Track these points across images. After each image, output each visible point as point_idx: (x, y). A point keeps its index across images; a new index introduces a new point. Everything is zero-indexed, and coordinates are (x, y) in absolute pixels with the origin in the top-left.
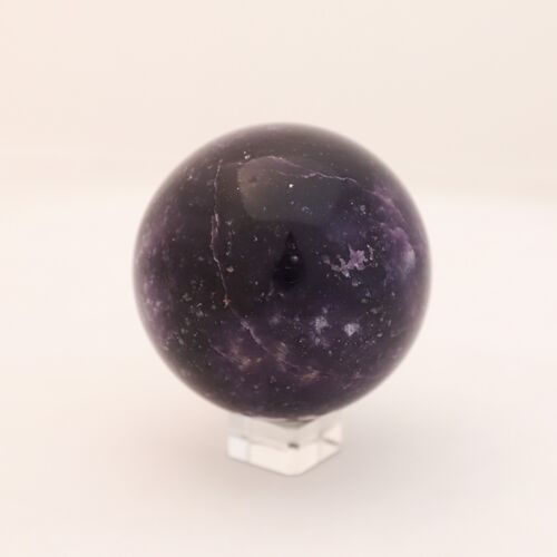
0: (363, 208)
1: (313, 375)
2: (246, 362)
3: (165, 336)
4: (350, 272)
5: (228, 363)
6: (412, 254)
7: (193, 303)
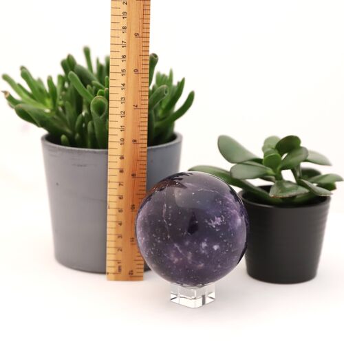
0: (220, 202)
1: (202, 265)
2: (176, 260)
3: (146, 251)
4: (215, 225)
5: (170, 261)
6: (240, 221)
7: (157, 237)
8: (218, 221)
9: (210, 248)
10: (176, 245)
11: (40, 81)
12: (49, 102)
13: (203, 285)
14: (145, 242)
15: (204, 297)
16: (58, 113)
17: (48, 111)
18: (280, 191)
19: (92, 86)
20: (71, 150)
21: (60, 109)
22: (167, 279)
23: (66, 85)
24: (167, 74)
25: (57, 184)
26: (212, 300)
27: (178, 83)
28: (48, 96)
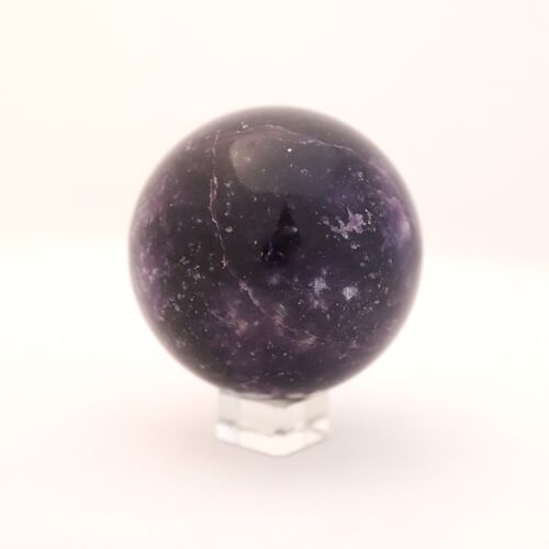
0: (360, 174)
1: (311, 340)
2: (243, 326)
3: (160, 306)
4: (349, 233)
5: (225, 329)
7: (190, 266)
8: (357, 223)
9: (333, 294)
10: (243, 286)
14: (160, 281)
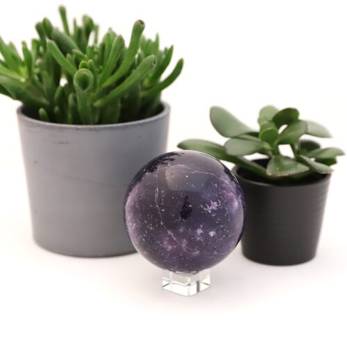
0: (216, 185)
1: (198, 252)
2: (170, 247)
3: (137, 238)
4: (211, 210)
5: (163, 248)
6: (237, 204)
7: (149, 224)
8: (214, 206)
9: (205, 235)
10: (169, 232)
11: (12, 46)
12: (24, 70)
13: (198, 272)
14: (136, 229)
15: (198, 283)
16: (33, 82)
17: (23, 80)
18: (278, 169)
19: (72, 54)
20: (52, 126)
21: (36, 78)
22: (161, 267)
23: (41, 49)
24: (153, 39)
25: (36, 162)
26: (207, 286)
27: (166, 49)
28: (23, 64)
